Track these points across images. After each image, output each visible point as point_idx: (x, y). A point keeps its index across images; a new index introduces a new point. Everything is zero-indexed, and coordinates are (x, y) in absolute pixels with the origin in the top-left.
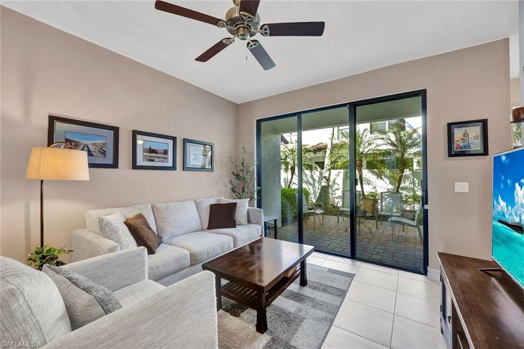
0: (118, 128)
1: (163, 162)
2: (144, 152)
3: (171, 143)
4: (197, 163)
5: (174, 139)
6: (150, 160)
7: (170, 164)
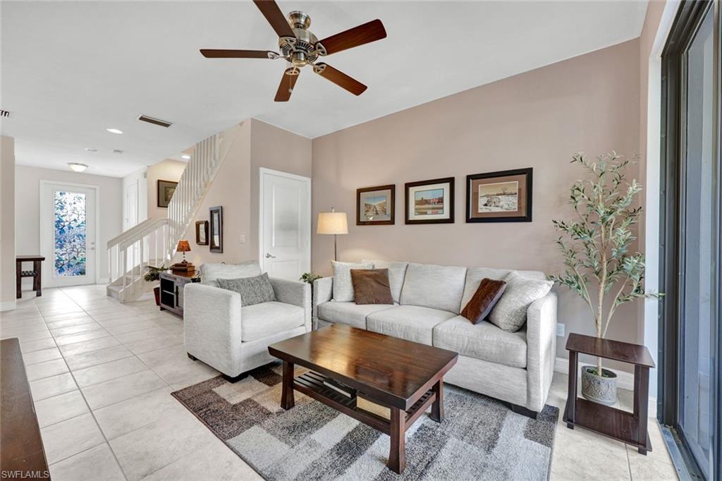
0: (394, 185)
1: (437, 213)
2: (416, 205)
3: (446, 186)
4: (494, 209)
5: (451, 181)
6: (422, 213)
7: (446, 215)
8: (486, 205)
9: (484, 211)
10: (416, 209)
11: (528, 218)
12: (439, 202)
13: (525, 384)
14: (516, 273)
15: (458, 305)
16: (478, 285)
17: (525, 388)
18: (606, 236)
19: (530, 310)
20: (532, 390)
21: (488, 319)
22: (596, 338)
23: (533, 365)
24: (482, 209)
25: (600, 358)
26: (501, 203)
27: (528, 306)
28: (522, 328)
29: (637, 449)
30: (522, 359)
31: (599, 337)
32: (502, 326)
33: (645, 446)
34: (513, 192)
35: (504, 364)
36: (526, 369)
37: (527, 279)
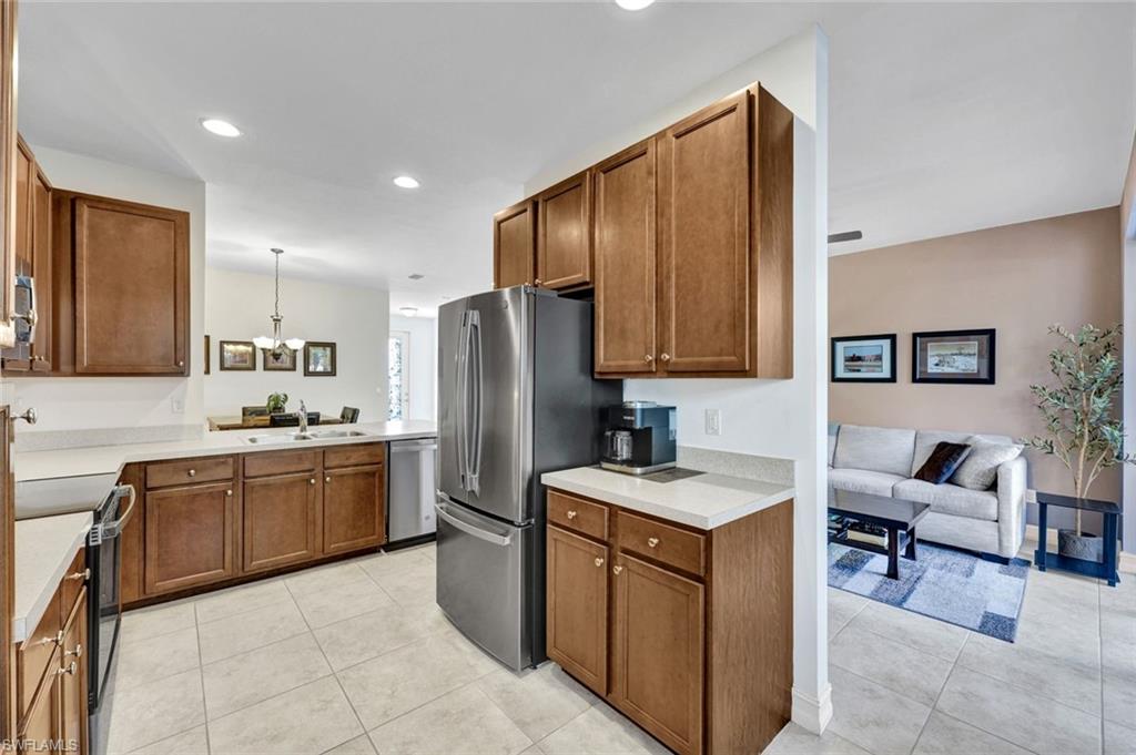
2: (846, 361)
3: (886, 343)
4: (947, 370)
5: (893, 338)
6: (854, 371)
7: (886, 374)
8: (937, 365)
9: (934, 371)
10: (846, 366)
11: (991, 380)
12: (875, 360)
13: (997, 534)
14: (978, 437)
15: (908, 468)
16: (934, 448)
17: (997, 538)
18: (1088, 405)
19: (1001, 470)
20: (1004, 539)
21: (950, 481)
22: (1076, 499)
23: (1005, 517)
24: (932, 369)
25: (1079, 511)
26: (956, 364)
27: (998, 466)
28: (992, 487)
29: (1106, 582)
30: (993, 513)
31: (1078, 497)
32: (969, 486)
33: (1113, 578)
34: (972, 352)
35: (973, 518)
36: (997, 521)
37: (993, 443)
